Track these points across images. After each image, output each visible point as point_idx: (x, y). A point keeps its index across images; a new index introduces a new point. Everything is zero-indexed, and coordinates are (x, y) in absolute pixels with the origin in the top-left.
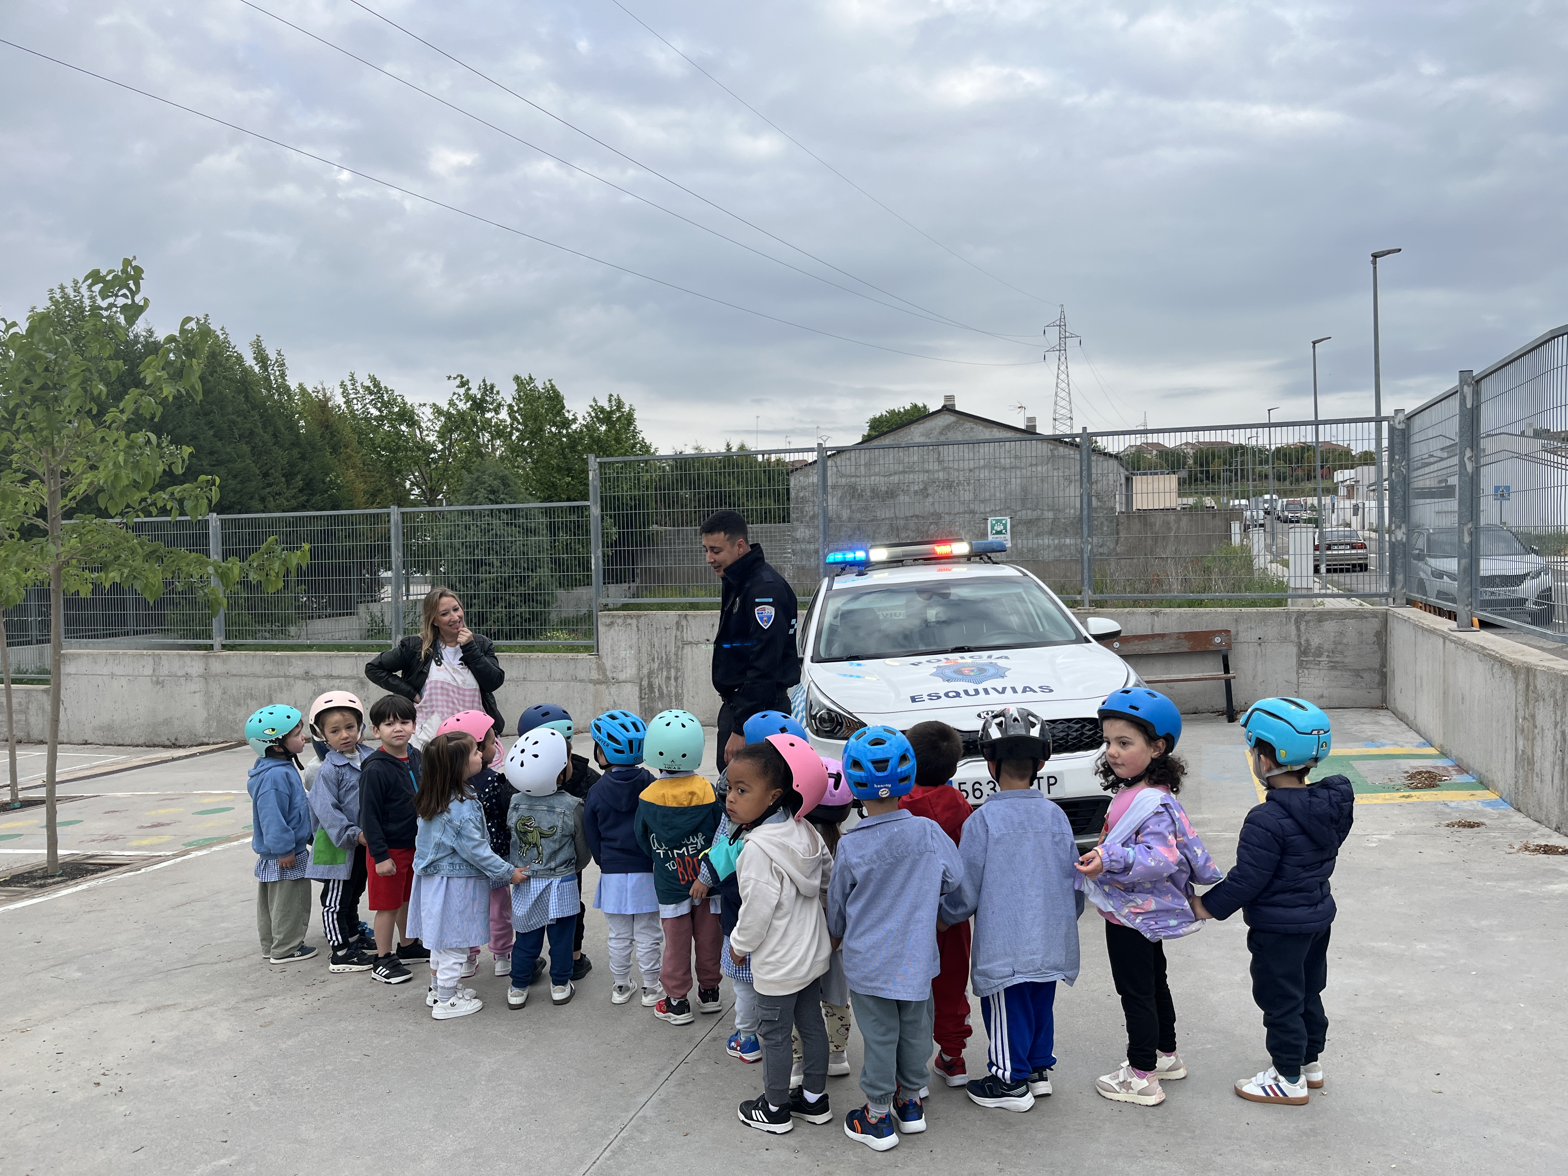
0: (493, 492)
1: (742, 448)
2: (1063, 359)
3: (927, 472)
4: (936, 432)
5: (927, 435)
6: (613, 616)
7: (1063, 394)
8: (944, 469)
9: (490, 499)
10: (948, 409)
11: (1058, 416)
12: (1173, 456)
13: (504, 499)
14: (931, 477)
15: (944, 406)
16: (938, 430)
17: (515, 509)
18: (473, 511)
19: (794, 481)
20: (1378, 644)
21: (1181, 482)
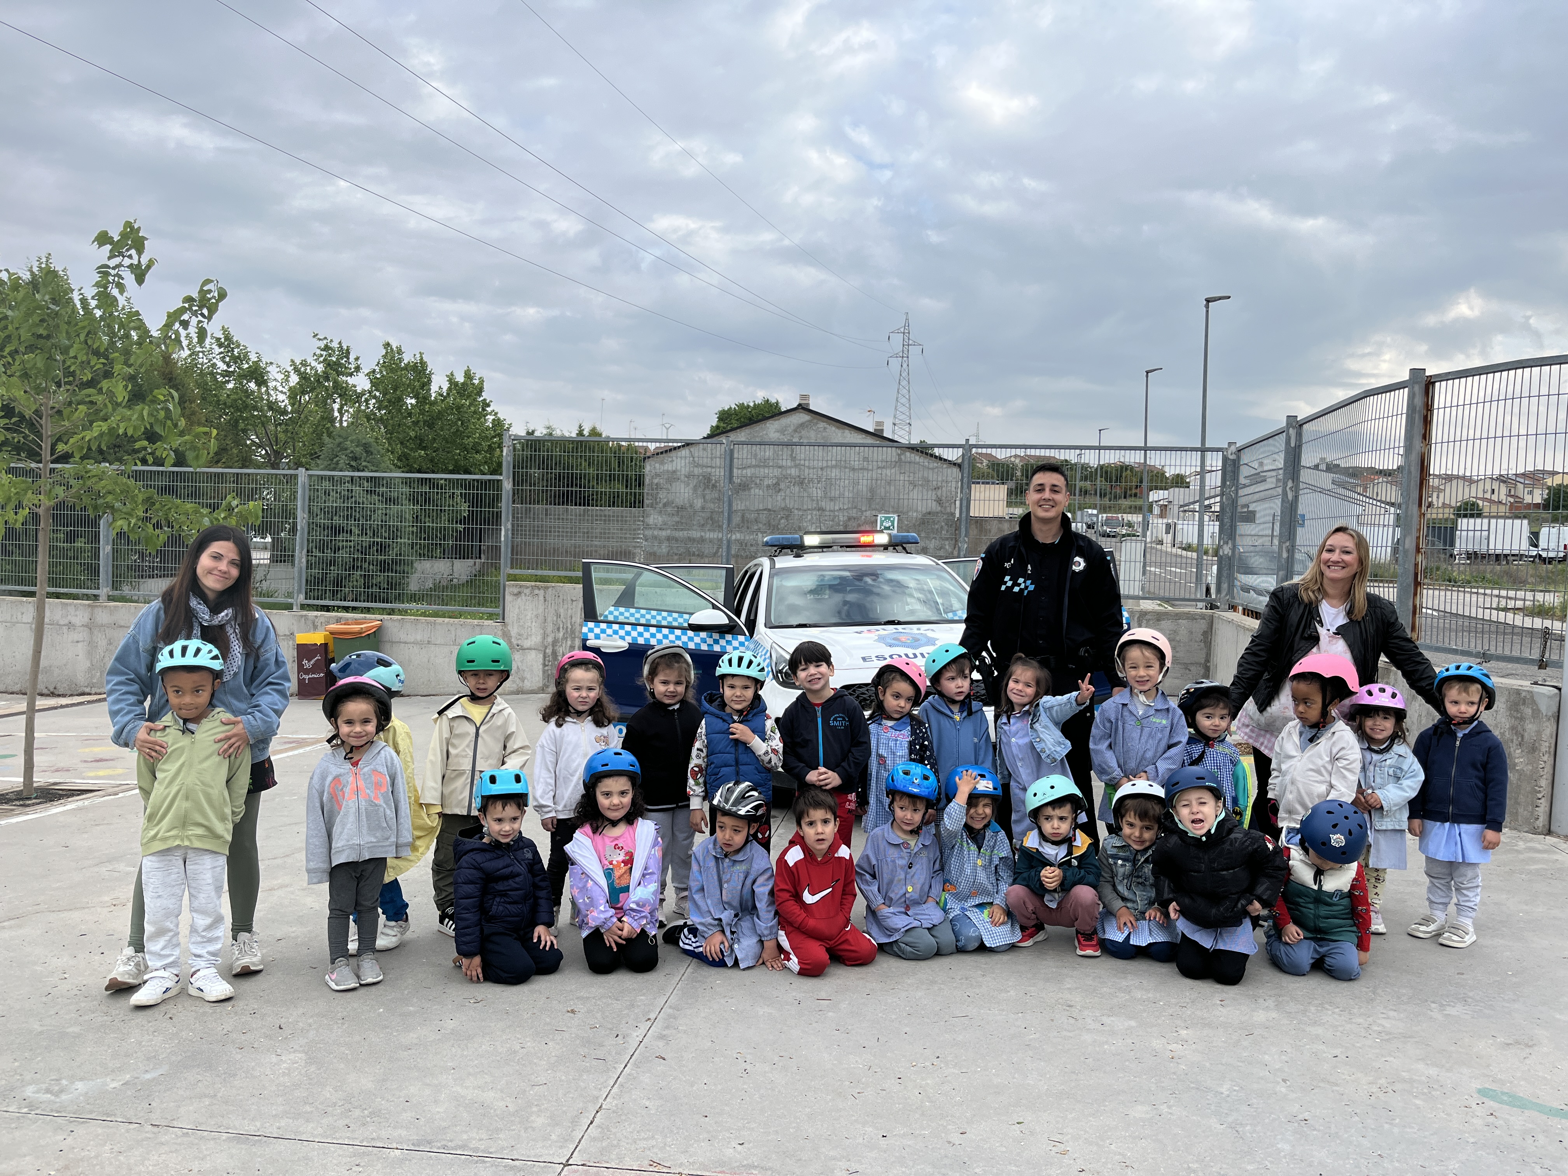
0: (355, 459)
1: (594, 432)
2: (905, 365)
3: (780, 467)
4: (790, 430)
5: (782, 431)
6: (521, 587)
7: (904, 400)
8: (796, 466)
9: (352, 466)
10: (803, 408)
11: (897, 422)
12: (1003, 467)
13: (366, 467)
14: (784, 472)
15: (800, 405)
16: (792, 428)
17: (375, 478)
18: (333, 477)
19: (649, 468)
20: (1205, 642)
21: (1010, 493)
